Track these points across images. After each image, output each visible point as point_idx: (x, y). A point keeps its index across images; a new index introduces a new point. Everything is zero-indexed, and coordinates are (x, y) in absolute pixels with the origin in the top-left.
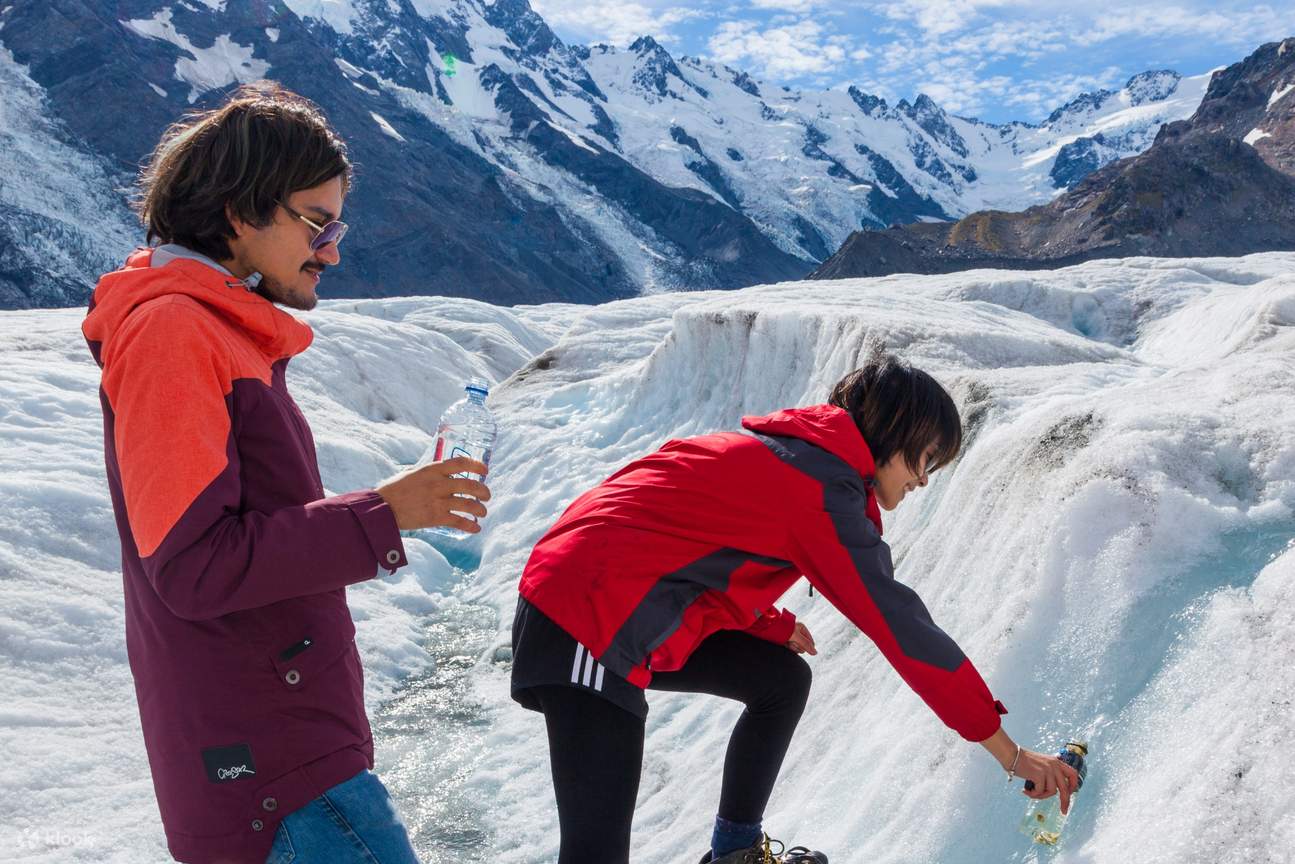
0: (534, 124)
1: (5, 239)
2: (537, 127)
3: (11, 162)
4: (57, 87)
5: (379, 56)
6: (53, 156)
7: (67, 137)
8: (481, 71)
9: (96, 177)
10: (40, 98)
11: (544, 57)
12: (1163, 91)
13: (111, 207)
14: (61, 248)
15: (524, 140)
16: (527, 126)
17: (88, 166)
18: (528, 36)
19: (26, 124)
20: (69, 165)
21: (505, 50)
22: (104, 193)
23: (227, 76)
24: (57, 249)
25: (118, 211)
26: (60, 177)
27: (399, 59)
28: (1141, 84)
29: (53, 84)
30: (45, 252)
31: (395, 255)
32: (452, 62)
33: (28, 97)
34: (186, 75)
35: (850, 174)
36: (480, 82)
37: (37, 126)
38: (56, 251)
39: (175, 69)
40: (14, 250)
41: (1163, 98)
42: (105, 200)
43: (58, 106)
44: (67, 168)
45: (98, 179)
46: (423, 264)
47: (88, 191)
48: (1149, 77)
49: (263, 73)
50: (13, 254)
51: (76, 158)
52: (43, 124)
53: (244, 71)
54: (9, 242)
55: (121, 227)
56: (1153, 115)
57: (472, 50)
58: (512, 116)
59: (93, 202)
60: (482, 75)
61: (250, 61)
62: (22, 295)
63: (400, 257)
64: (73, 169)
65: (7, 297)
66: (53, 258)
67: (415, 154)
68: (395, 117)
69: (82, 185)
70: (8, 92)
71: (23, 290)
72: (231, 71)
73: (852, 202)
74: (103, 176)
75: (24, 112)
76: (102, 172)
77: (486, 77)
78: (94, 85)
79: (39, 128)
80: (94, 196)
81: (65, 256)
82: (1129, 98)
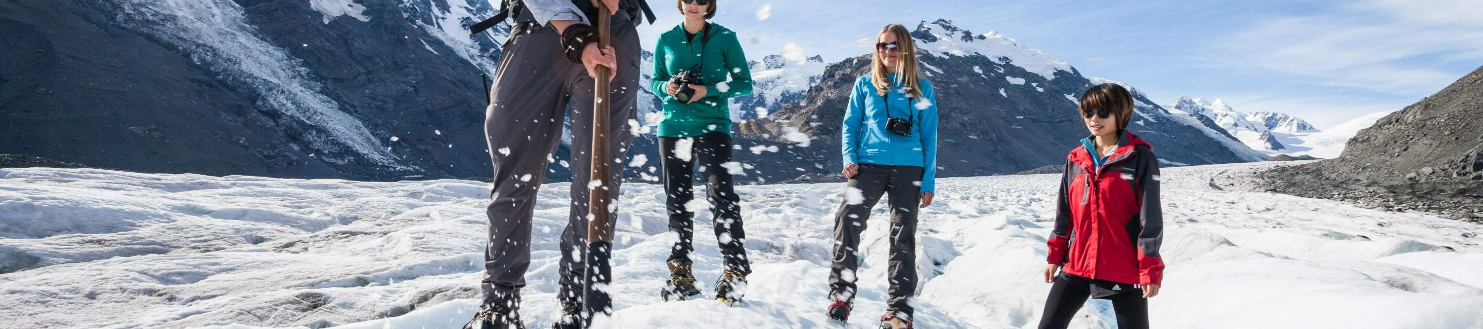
0: (492, 50)
1: (257, 93)
2: (494, 52)
3: (238, 48)
4: (248, 8)
5: (406, 6)
6: (258, 46)
7: (261, 36)
8: (461, 20)
9: (283, 60)
10: (241, 12)
11: (485, 14)
12: (780, 65)
13: (295, 77)
14: (287, 100)
15: (487, 57)
16: (489, 51)
17: (279, 54)
18: (477, 3)
19: (236, 27)
20: (268, 52)
21: (467, 9)
22: (289, 69)
23: (340, 10)
24: (285, 100)
25: (298, 79)
26: (265, 58)
27: (417, 8)
28: (770, 60)
29: (248, 6)
30: (280, 102)
31: (448, 114)
32: (445, 13)
33: (235, 12)
34: (318, 8)
35: (643, 88)
36: (460, 25)
37: (242, 29)
38: (285, 102)
39: (310, 4)
40: (264, 99)
41: (779, 67)
42: (290, 73)
43: (252, 18)
44: (267, 54)
45: (284, 61)
46: (464, 120)
47: (281, 67)
48: (773, 57)
49: (361, 12)
50: (263, 101)
51: (271, 49)
52: (246, 27)
53: (349, 9)
54: (259, 95)
55: (303, 89)
56: (777, 74)
57: (450, 7)
58: (480, 44)
59: (284, 74)
60: (462, 22)
61: (352, 4)
62: (274, 124)
63: (451, 116)
64: (271, 55)
65: (267, 125)
66: (284, 105)
67: (446, 62)
68: (429, 41)
69: (278, 64)
70: (223, 8)
71: (275, 122)
72: (342, 8)
73: (646, 102)
74: (287, 60)
75: (234, 20)
76: (286, 57)
77: (464, 23)
78: (275, 9)
79: (244, 30)
80: (284, 70)
81: (289, 104)
82: (765, 66)
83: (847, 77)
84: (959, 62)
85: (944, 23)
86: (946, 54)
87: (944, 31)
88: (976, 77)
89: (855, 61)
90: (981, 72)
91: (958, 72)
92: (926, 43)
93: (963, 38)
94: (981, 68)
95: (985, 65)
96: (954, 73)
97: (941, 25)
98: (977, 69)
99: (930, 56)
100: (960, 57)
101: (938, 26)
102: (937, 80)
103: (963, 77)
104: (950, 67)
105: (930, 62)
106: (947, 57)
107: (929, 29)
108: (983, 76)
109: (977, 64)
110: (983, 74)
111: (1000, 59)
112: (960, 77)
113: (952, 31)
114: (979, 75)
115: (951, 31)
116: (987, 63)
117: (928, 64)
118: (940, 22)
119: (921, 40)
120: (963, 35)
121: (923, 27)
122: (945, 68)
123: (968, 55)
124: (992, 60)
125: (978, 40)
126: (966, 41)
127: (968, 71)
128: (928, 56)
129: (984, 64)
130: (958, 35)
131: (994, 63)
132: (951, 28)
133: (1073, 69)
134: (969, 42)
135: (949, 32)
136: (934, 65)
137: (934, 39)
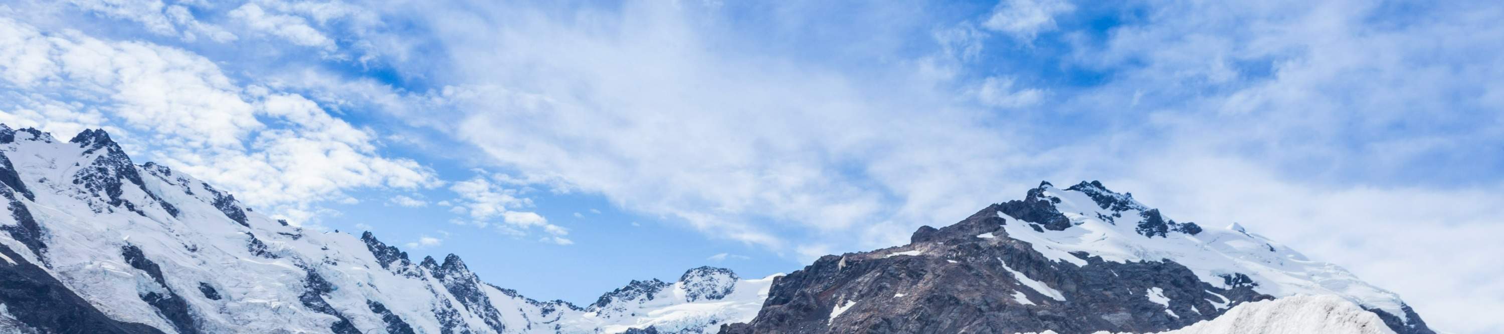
12: (720, 291)
28: (697, 279)
41: (719, 298)
48: (705, 273)
82: (684, 293)
83: (812, 301)
84: (1112, 275)
85: (1096, 189)
86: (1082, 255)
87: (1096, 207)
88: (1150, 314)
89: (842, 264)
90: (1165, 301)
91: (1105, 300)
92: (1040, 230)
93: (1142, 226)
94: (1165, 293)
95: (1179, 286)
96: (1093, 300)
97: (1089, 194)
98: (1156, 296)
99: (1034, 256)
100: (1114, 265)
101: (1081, 195)
102: (1040, 313)
103: (1116, 311)
104: (1085, 287)
105: (1033, 272)
106: (1081, 263)
107: (1057, 200)
108: (1170, 312)
109: (1157, 284)
110: (1170, 308)
111: (1228, 279)
112: (1109, 313)
113: (1118, 209)
114: (1160, 309)
115: (1114, 208)
116: (1183, 281)
117: (1028, 275)
118: (1088, 188)
119: (1027, 224)
120: (1142, 219)
121: (1042, 196)
122: (1073, 287)
123: (1136, 260)
124: (1203, 277)
125: (1181, 234)
126: (1150, 235)
127: (1132, 299)
128: (1029, 257)
129: (1175, 283)
130: (1132, 218)
131: (1208, 286)
132: (1115, 201)
133: (1408, 310)
134: (1157, 237)
135: (1108, 212)
136: (1043, 280)
137: (1063, 224)
